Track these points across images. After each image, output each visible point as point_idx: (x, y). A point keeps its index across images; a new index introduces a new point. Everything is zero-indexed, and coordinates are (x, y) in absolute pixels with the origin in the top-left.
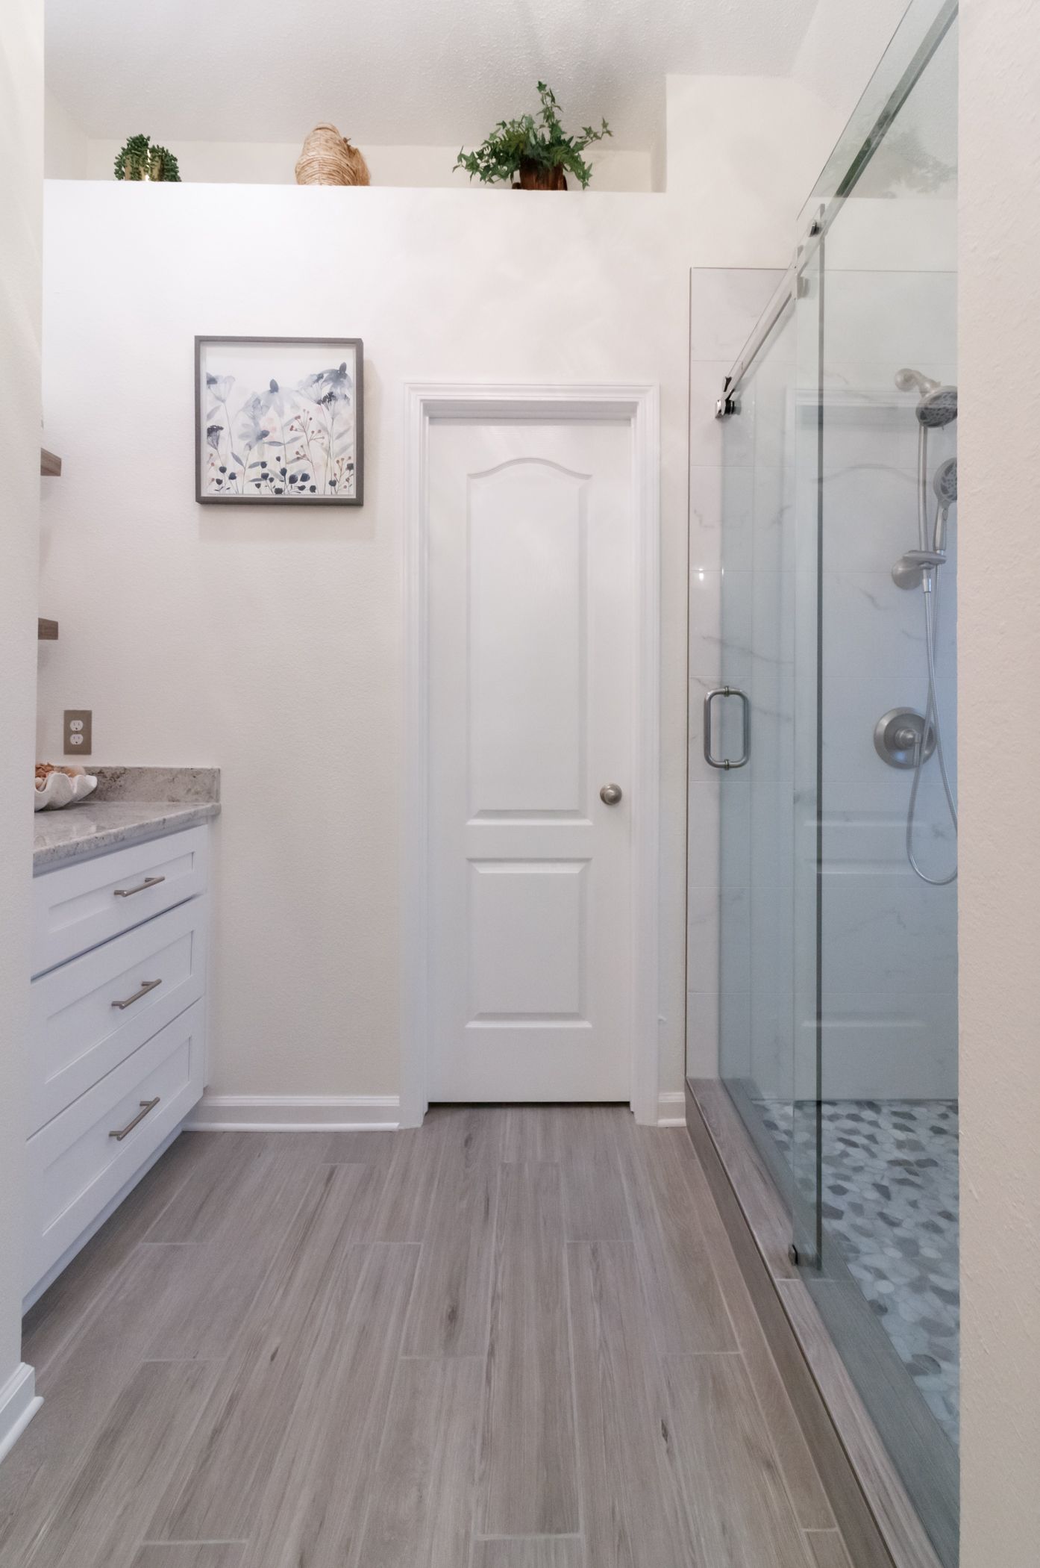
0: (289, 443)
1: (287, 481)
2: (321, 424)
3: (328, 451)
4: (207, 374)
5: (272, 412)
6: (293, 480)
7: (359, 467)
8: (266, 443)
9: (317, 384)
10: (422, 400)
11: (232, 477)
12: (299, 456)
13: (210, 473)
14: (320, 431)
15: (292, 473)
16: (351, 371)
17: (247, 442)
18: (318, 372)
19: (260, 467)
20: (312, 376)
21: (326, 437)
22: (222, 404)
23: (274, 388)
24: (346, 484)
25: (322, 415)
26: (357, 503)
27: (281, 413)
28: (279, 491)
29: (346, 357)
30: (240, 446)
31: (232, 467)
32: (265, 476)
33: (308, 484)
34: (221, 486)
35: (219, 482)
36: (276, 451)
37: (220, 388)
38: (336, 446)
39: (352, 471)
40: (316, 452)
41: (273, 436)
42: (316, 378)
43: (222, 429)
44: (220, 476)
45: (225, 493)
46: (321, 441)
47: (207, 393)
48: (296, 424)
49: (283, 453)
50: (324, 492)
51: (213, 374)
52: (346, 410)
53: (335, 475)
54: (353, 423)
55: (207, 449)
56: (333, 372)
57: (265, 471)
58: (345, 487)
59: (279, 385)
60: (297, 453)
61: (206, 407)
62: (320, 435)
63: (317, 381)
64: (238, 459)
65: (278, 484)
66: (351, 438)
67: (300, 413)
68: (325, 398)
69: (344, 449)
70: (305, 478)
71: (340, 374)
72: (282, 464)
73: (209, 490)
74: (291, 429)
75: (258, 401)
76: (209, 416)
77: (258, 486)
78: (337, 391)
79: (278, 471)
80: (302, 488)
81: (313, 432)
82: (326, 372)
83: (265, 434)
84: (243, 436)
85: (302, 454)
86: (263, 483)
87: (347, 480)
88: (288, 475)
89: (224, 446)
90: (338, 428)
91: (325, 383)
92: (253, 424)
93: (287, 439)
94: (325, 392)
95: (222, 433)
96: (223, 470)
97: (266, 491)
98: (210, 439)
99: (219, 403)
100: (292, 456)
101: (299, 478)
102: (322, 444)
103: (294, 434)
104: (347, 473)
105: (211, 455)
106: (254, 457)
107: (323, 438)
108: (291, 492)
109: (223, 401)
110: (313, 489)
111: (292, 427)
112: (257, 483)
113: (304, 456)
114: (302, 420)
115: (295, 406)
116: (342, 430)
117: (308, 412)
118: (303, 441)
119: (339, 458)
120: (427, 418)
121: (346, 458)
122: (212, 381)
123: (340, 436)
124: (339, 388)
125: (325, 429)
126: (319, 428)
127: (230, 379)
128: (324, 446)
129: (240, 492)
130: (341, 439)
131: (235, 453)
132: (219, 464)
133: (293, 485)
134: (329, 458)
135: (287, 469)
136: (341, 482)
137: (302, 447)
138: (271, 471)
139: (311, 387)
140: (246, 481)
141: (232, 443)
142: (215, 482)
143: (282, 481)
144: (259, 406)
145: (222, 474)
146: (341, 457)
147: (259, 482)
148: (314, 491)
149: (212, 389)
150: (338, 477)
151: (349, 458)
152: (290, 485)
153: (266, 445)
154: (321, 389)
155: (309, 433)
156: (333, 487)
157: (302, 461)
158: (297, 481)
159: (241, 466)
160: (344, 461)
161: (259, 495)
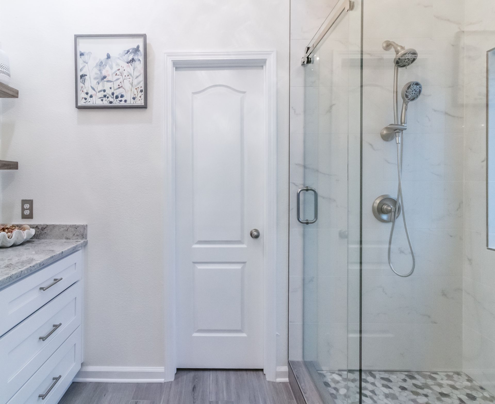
0: (115, 81)
1: (115, 98)
2: (128, 72)
3: (132, 84)
4: (80, 51)
5: (108, 68)
6: (117, 97)
7: (145, 91)
8: (106, 81)
9: (127, 55)
10: (172, 61)
11: (91, 97)
12: (119, 87)
13: (82, 95)
14: (128, 76)
15: (117, 94)
16: (141, 49)
17: (97, 81)
18: (127, 49)
19: (103, 92)
20: (125, 51)
21: (131, 78)
22: (87, 65)
23: (109, 57)
24: (140, 98)
25: (129, 69)
26: (144, 107)
27: (111, 68)
28: (111, 102)
29: (139, 42)
30: (94, 83)
31: (91, 92)
32: (105, 96)
33: (123, 99)
34: (86, 101)
35: (86, 99)
36: (110, 85)
37: (85, 57)
38: (135, 82)
39: (142, 93)
40: (127, 85)
41: (109, 78)
42: (126, 52)
43: (86, 75)
44: (86, 96)
45: (88, 104)
46: (129, 80)
47: (80, 60)
48: (118, 73)
49: (113, 86)
50: (130, 102)
51: (82, 52)
52: (139, 66)
53: (135, 94)
54: (142, 71)
55: (80, 85)
56: (133, 49)
57: (105, 93)
58: (139, 100)
59: (111, 55)
60: (119, 85)
61: (80, 66)
62: (128, 77)
63: (127, 53)
64: (93, 89)
65: (111, 99)
66: (141, 78)
67: (120, 68)
68: (131, 60)
69: (139, 83)
70: (122, 96)
71: (136, 50)
72: (112, 90)
73: (82, 103)
74: (116, 75)
75: (102, 62)
76: (81, 70)
77: (102, 100)
78: (136, 58)
79: (110, 94)
80: (121, 101)
81: (125, 76)
82: (131, 49)
83: (105, 77)
84: (95, 79)
85: (121, 86)
86: (104, 99)
87: (140, 97)
88: (115, 96)
89: (87, 83)
90: (136, 74)
91: (130, 54)
92: (100, 73)
93: (114, 79)
94: (131, 57)
95: (86, 77)
96: (87, 94)
97: (105, 103)
98: (81, 80)
99: (85, 64)
100: (116, 87)
101: (120, 96)
102: (129, 81)
103: (117, 77)
104: (140, 94)
105: (82, 87)
106: (100, 87)
107: (130, 78)
108: (116, 103)
109: (87, 63)
110: (126, 101)
111: (116, 74)
112: (102, 99)
113: (122, 86)
114: (120, 71)
115: (117, 65)
116: (138, 75)
117: (123, 67)
118: (121, 80)
119: (137, 87)
120: (174, 68)
121: (140, 87)
122: (82, 54)
123: (137, 77)
124: (136, 57)
125: (131, 75)
126: (128, 74)
127: (90, 53)
128: (130, 82)
129: (95, 103)
130: (137, 78)
131: (92, 86)
132: (85, 91)
133: (117, 99)
134: (132, 87)
135: (114, 92)
136: (138, 98)
137: (121, 82)
138: (107, 93)
139: (124, 56)
140: (97, 98)
141: (90, 82)
142: (84, 99)
143: (113, 98)
144: (102, 65)
145: (87, 95)
146: (138, 86)
147: (103, 99)
148: (126, 102)
149: (82, 58)
150: (136, 95)
151: (141, 87)
152: (116, 99)
153: (105, 82)
154: (129, 57)
155: (124, 76)
156: (134, 100)
157: (120, 89)
158: (119, 97)
159: (95, 92)
160: (139, 89)
161: (102, 104)
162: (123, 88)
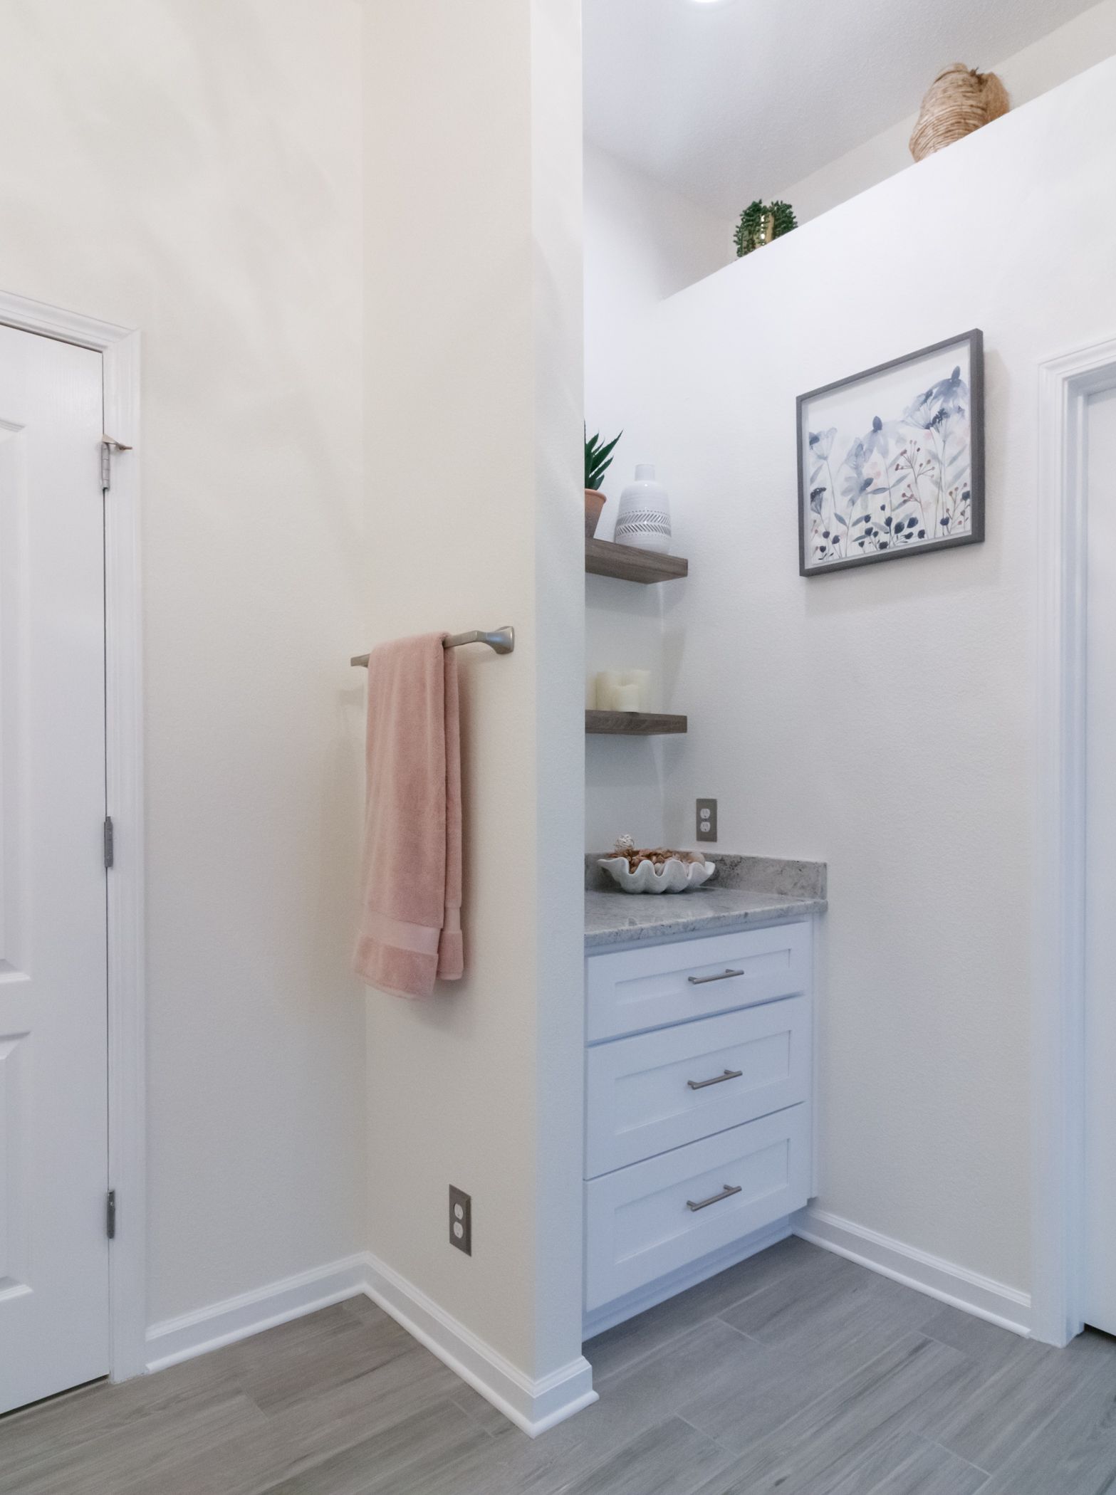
0: (894, 486)
1: (893, 532)
2: (930, 452)
3: (938, 484)
4: (810, 433)
5: (876, 456)
6: (899, 528)
7: (978, 496)
8: (870, 493)
9: (925, 405)
10: (1065, 378)
11: (836, 540)
12: (906, 498)
13: (815, 540)
14: (929, 462)
15: (899, 520)
16: (965, 377)
17: (849, 497)
18: (925, 391)
19: (864, 522)
20: (920, 396)
21: (937, 466)
22: (825, 462)
23: (878, 425)
24: (962, 518)
25: (932, 442)
26: (977, 536)
27: (885, 453)
28: (883, 546)
29: (958, 359)
30: (842, 504)
31: (835, 529)
32: (868, 532)
33: (915, 530)
34: (824, 553)
35: (823, 549)
36: (880, 499)
37: (822, 445)
38: (948, 475)
39: (967, 501)
40: (926, 489)
41: (878, 483)
42: (924, 397)
43: (824, 489)
44: (824, 542)
45: (830, 561)
46: (931, 473)
47: (809, 456)
48: (902, 461)
49: (888, 500)
50: (936, 534)
51: (815, 432)
52: (960, 427)
53: (948, 510)
54: (968, 441)
55: (810, 515)
56: (943, 383)
57: (869, 525)
58: (960, 522)
59: (883, 420)
60: (904, 495)
61: (809, 470)
62: (930, 467)
63: (925, 401)
64: (841, 520)
65: (883, 537)
66: (966, 460)
67: (907, 446)
68: (935, 418)
69: (958, 476)
70: (913, 522)
71: (951, 383)
72: (887, 513)
73: (814, 561)
74: (897, 469)
75: (861, 446)
76: (812, 480)
77: (862, 544)
78: (950, 405)
79: (883, 522)
80: (909, 536)
81: (921, 465)
82: (935, 386)
83: (868, 482)
84: (844, 493)
85: (908, 495)
86: (867, 540)
87: (963, 514)
88: (893, 525)
89: (828, 509)
90: (952, 450)
91: (935, 400)
92: (855, 475)
93: (892, 481)
94: (935, 411)
95: (825, 495)
96: (826, 535)
97: (871, 549)
98: (814, 503)
99: (822, 461)
100: (897, 499)
101: (906, 524)
102: (933, 476)
103: (900, 473)
104: (962, 505)
105: (815, 521)
106: (858, 513)
107: (933, 469)
108: (899, 542)
109: (825, 458)
110: (922, 534)
111: (898, 465)
112: (860, 541)
113: (912, 496)
114: (908, 453)
115: (901, 440)
116: (955, 452)
117: (915, 443)
118: (910, 479)
119: (952, 489)
121: (960, 487)
122: (814, 440)
123: (954, 459)
124: (950, 402)
125: (935, 457)
126: (929, 458)
127: (832, 430)
128: (934, 478)
129: (844, 556)
130: (955, 464)
131: (838, 513)
132: (822, 530)
133: (899, 535)
134: (941, 492)
135: (892, 517)
136: (955, 518)
137: (909, 486)
138: (875, 524)
139: (919, 410)
140: (849, 543)
141: (834, 503)
142: (819, 550)
143: (887, 533)
144: (862, 452)
145: (825, 539)
146: (955, 486)
147: (863, 540)
148: (923, 537)
149: (814, 448)
150: (951, 512)
151: (965, 485)
152: (896, 535)
153: (870, 496)
154: (930, 410)
155: (917, 467)
156: (945, 526)
157: (908, 504)
158: (903, 528)
159: (844, 526)
160: (959, 490)
161: (862, 555)
162: (916, 500)
